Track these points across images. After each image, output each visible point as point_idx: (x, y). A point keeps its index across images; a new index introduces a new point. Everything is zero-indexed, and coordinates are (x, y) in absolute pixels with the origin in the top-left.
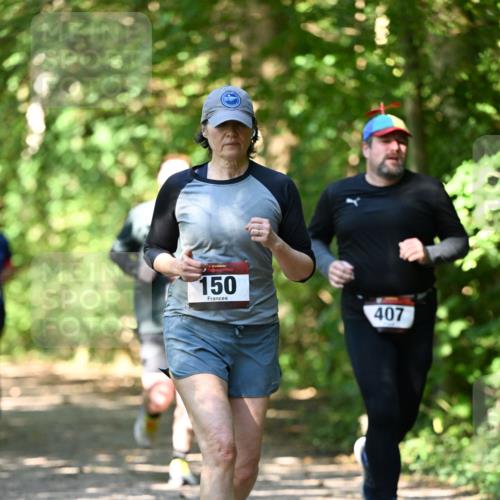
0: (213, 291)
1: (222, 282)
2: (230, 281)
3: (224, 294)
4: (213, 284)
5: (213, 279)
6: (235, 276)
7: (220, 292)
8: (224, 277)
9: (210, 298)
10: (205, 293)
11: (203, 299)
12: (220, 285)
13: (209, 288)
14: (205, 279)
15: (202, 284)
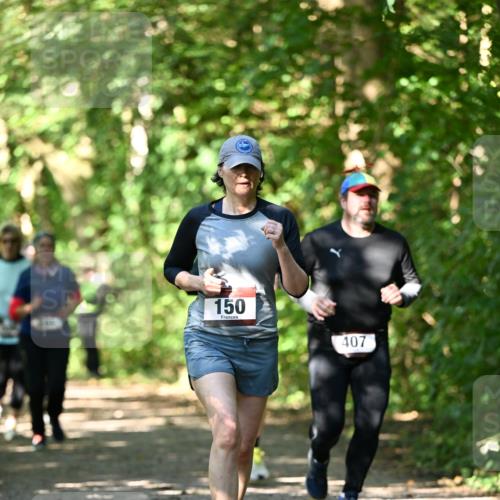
1: (234, 303)
3: (235, 313)
5: (226, 301)
6: (245, 299)
7: (231, 312)
8: (235, 300)
10: (219, 312)
14: (219, 301)
15: (216, 306)
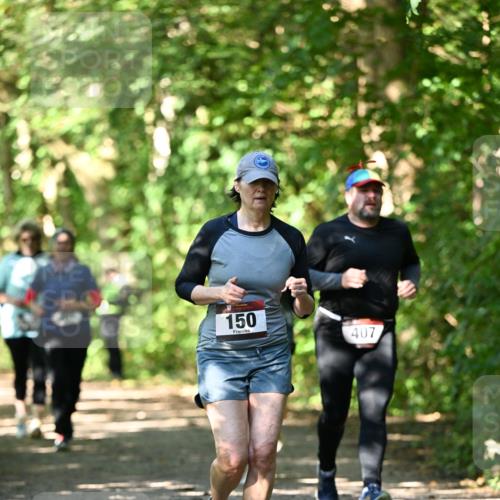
0: (238, 326)
1: (245, 318)
2: (251, 317)
3: (246, 327)
4: (238, 320)
5: (237, 316)
6: (255, 312)
8: (246, 314)
9: (235, 331)
11: (230, 332)
12: (242, 320)
13: (234, 323)
14: (231, 316)
15: (227, 321)
